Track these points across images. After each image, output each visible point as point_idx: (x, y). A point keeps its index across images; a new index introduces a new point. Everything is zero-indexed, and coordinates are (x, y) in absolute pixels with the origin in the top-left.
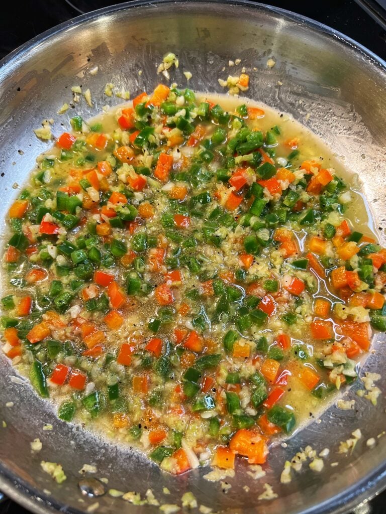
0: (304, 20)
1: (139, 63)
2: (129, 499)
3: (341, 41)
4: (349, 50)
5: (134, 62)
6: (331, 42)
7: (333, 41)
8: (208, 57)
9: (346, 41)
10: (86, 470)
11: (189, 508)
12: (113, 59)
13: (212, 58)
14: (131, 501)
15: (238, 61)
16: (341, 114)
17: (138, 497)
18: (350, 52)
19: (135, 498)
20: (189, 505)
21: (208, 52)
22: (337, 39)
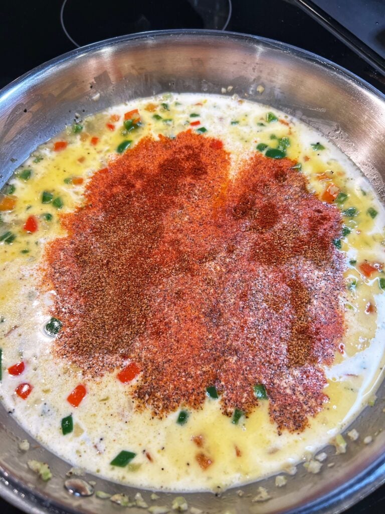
0: (289, 48)
1: (138, 91)
2: (117, 500)
3: (324, 65)
4: (332, 72)
5: (134, 90)
6: (315, 66)
7: (317, 65)
8: (202, 85)
9: (329, 64)
10: (73, 472)
11: (179, 510)
12: (114, 87)
13: (206, 86)
14: (119, 502)
15: (230, 88)
16: (328, 133)
17: (126, 499)
18: (333, 74)
19: (122, 499)
20: (179, 508)
21: (202, 80)
22: (320, 63)
